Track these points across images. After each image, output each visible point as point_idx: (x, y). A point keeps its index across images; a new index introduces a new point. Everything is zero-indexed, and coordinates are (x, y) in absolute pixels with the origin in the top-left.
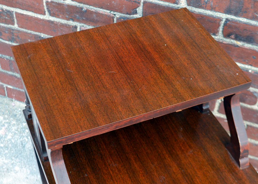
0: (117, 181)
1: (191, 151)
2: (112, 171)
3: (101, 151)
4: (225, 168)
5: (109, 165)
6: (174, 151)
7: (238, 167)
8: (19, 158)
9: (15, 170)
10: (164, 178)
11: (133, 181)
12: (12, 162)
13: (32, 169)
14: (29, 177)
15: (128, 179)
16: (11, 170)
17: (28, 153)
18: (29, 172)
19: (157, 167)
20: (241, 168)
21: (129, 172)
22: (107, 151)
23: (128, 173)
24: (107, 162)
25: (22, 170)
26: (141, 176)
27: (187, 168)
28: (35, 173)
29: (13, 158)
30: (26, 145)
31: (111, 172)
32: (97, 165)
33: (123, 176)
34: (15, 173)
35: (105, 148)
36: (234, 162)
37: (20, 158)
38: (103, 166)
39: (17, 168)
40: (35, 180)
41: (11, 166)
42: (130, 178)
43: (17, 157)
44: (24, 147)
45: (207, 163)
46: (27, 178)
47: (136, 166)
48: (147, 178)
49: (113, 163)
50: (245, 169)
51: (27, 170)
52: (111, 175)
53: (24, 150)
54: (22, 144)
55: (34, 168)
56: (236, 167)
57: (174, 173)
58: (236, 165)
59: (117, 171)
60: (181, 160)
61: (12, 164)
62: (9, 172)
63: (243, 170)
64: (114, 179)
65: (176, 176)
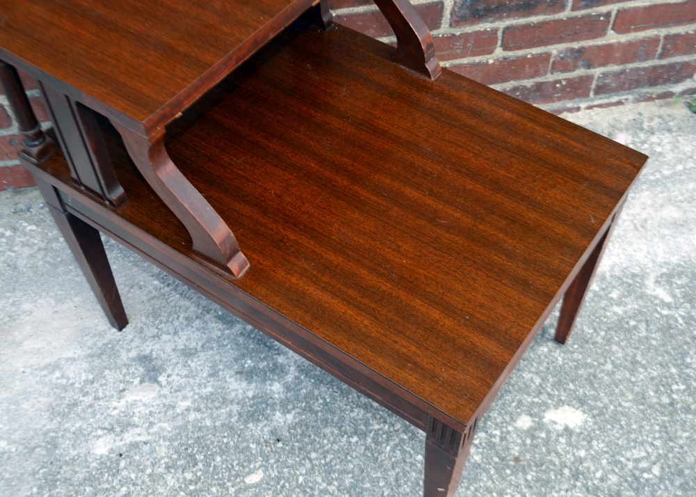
0: (259, 181)
1: (344, 89)
2: (241, 170)
3: (203, 152)
4: (411, 89)
5: (231, 165)
6: (318, 101)
7: (427, 79)
8: (19, 290)
9: (24, 312)
10: (329, 142)
11: (283, 168)
12: (11, 301)
13: (57, 295)
14: (58, 309)
15: (275, 169)
16: (18, 315)
17: (31, 275)
18: (52, 302)
19: (308, 133)
20: (433, 79)
21: (269, 160)
22: (211, 147)
23: (268, 162)
24: (225, 162)
25: (38, 305)
26: (292, 156)
27: (355, 114)
28: (65, 298)
29: (8, 294)
30: (18, 263)
31: (241, 173)
32: (211, 173)
33: (263, 170)
34: (28, 315)
35: (205, 144)
36: (417, 75)
37: (22, 287)
38: (222, 170)
39: (26, 306)
40: (73, 308)
41: (14, 309)
42: (277, 166)
43: (14, 289)
44: (15, 268)
45: (379, 95)
46: (57, 312)
47: (274, 146)
48: (302, 154)
49: (235, 159)
50: (439, 77)
51: (48, 299)
52: (243, 177)
53: (19, 272)
54: (9, 266)
55: (58, 290)
56: (425, 81)
57: (339, 129)
58: (423, 77)
59: (248, 167)
60: (338, 108)
61: (13, 304)
62: (15, 320)
63: (436, 80)
64: (252, 179)
65: (345, 131)
